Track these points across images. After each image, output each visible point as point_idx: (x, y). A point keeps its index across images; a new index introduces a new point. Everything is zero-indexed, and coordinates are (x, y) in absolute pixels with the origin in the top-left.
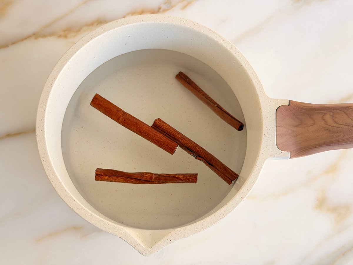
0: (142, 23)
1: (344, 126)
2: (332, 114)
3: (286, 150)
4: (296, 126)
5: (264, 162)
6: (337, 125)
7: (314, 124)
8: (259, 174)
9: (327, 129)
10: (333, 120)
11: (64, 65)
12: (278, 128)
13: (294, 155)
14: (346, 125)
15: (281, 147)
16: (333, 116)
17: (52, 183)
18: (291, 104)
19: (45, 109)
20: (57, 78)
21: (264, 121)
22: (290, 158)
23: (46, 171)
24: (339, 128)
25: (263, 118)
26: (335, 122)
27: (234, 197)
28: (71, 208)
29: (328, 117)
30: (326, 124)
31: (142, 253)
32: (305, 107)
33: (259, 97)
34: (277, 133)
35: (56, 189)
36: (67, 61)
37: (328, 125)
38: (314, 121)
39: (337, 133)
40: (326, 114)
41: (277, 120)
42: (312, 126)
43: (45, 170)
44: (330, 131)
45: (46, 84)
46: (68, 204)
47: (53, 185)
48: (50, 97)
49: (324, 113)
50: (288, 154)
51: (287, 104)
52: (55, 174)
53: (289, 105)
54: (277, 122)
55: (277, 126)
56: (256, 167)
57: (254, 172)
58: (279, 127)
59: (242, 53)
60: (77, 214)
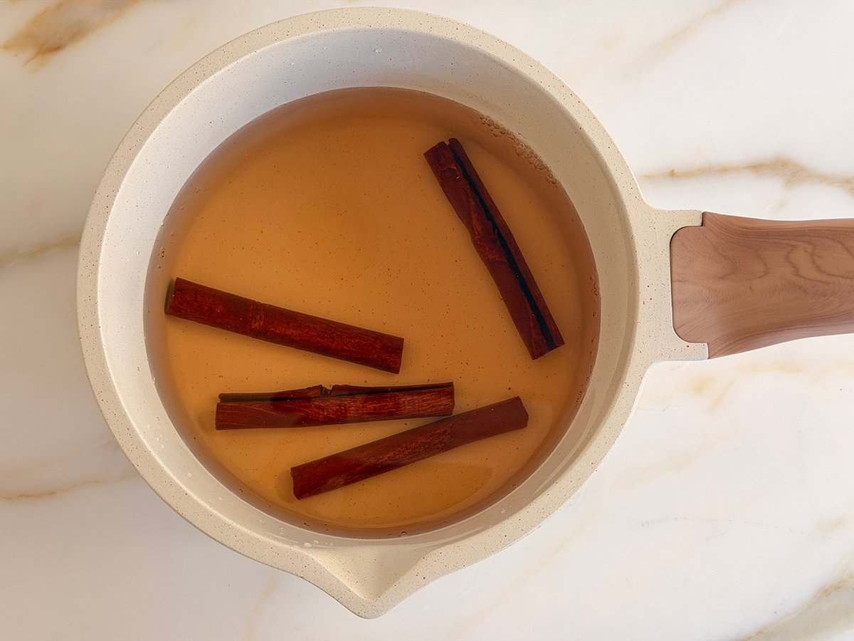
0: (324, 31)
1: (840, 279)
2: (810, 248)
3: (699, 341)
4: (722, 278)
5: (645, 372)
6: (824, 278)
7: (767, 273)
8: (633, 403)
9: (800, 288)
10: (814, 263)
11: (134, 155)
12: (676, 285)
13: (720, 351)
14: (847, 278)
15: (685, 331)
16: (812, 255)
17: (128, 455)
18: (707, 222)
19: (97, 268)
20: (120, 190)
21: (640, 270)
22: (709, 358)
23: (110, 426)
24: (828, 284)
25: (639, 263)
26: (819, 269)
27: (573, 465)
28: (178, 513)
29: (801, 257)
30: (797, 273)
31: (357, 613)
32: (743, 228)
33: (628, 209)
34: (675, 297)
35: (137, 467)
36: (141, 142)
37: (802, 277)
38: (765, 264)
39: (825, 296)
40: (794, 247)
41: (673, 266)
42: (760, 277)
43: (109, 423)
44: (805, 292)
45: (93, 206)
46: (170, 503)
47: (132, 461)
48: (105, 239)
49: (792, 245)
50: (703, 348)
51: (699, 223)
52: (134, 431)
53: (702, 225)
54: (673, 270)
55: (674, 280)
56: (625, 385)
57: (619, 399)
58: (680, 283)
59: (580, 97)
60: (195, 526)
